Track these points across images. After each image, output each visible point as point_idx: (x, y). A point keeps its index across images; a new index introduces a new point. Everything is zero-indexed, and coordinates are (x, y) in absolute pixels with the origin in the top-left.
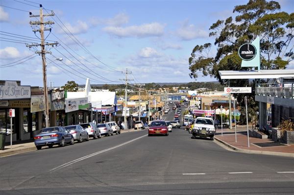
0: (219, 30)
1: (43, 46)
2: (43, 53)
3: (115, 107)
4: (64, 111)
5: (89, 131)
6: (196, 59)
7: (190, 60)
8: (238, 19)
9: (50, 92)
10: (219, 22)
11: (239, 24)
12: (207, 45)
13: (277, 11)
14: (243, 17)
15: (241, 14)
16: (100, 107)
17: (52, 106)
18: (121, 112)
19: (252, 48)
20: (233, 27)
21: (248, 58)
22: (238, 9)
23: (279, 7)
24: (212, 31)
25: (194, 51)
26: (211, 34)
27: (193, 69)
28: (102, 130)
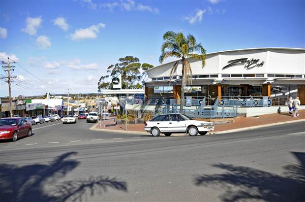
0: (111, 69)
1: (9, 78)
2: (9, 82)
3: (63, 107)
4: (25, 110)
5: (37, 120)
6: (101, 83)
7: (99, 83)
8: (121, 65)
9: (15, 101)
10: (112, 66)
11: (122, 67)
12: (107, 76)
13: (138, 62)
14: (123, 64)
15: (121, 62)
16: (54, 107)
17: (17, 108)
18: (67, 109)
19: (118, 79)
20: (119, 68)
21: (116, 84)
22: (121, 60)
23: (139, 61)
24: (108, 70)
25: (101, 79)
26: (108, 72)
27: (99, 88)
28: (47, 119)
